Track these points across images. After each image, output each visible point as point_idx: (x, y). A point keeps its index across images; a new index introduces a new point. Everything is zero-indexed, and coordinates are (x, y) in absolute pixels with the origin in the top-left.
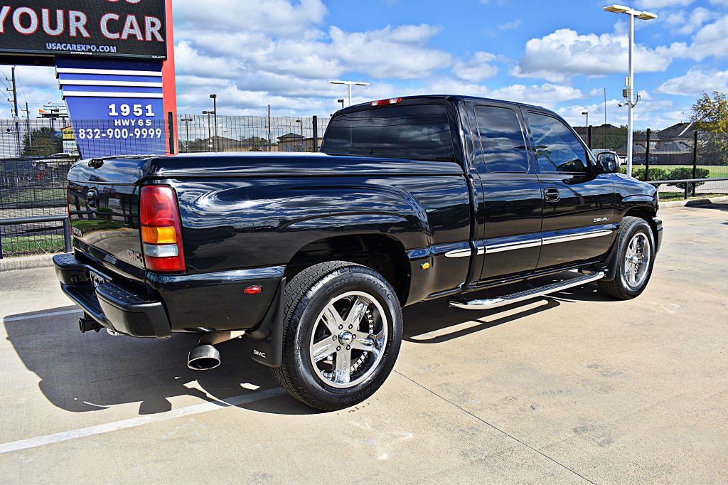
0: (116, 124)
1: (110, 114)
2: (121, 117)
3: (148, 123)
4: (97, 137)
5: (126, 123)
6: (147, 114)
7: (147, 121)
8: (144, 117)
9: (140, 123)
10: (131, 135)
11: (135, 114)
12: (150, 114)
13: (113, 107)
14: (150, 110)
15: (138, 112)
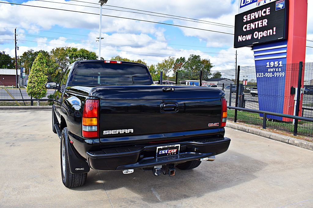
0: (269, 71)
1: (267, 67)
2: (270, 68)
3: (280, 70)
4: (262, 76)
5: (272, 70)
6: (279, 66)
7: (279, 69)
8: (278, 67)
9: (277, 70)
10: (273, 75)
11: (275, 66)
12: (281, 65)
13: (268, 63)
14: (281, 64)
15: (276, 65)
